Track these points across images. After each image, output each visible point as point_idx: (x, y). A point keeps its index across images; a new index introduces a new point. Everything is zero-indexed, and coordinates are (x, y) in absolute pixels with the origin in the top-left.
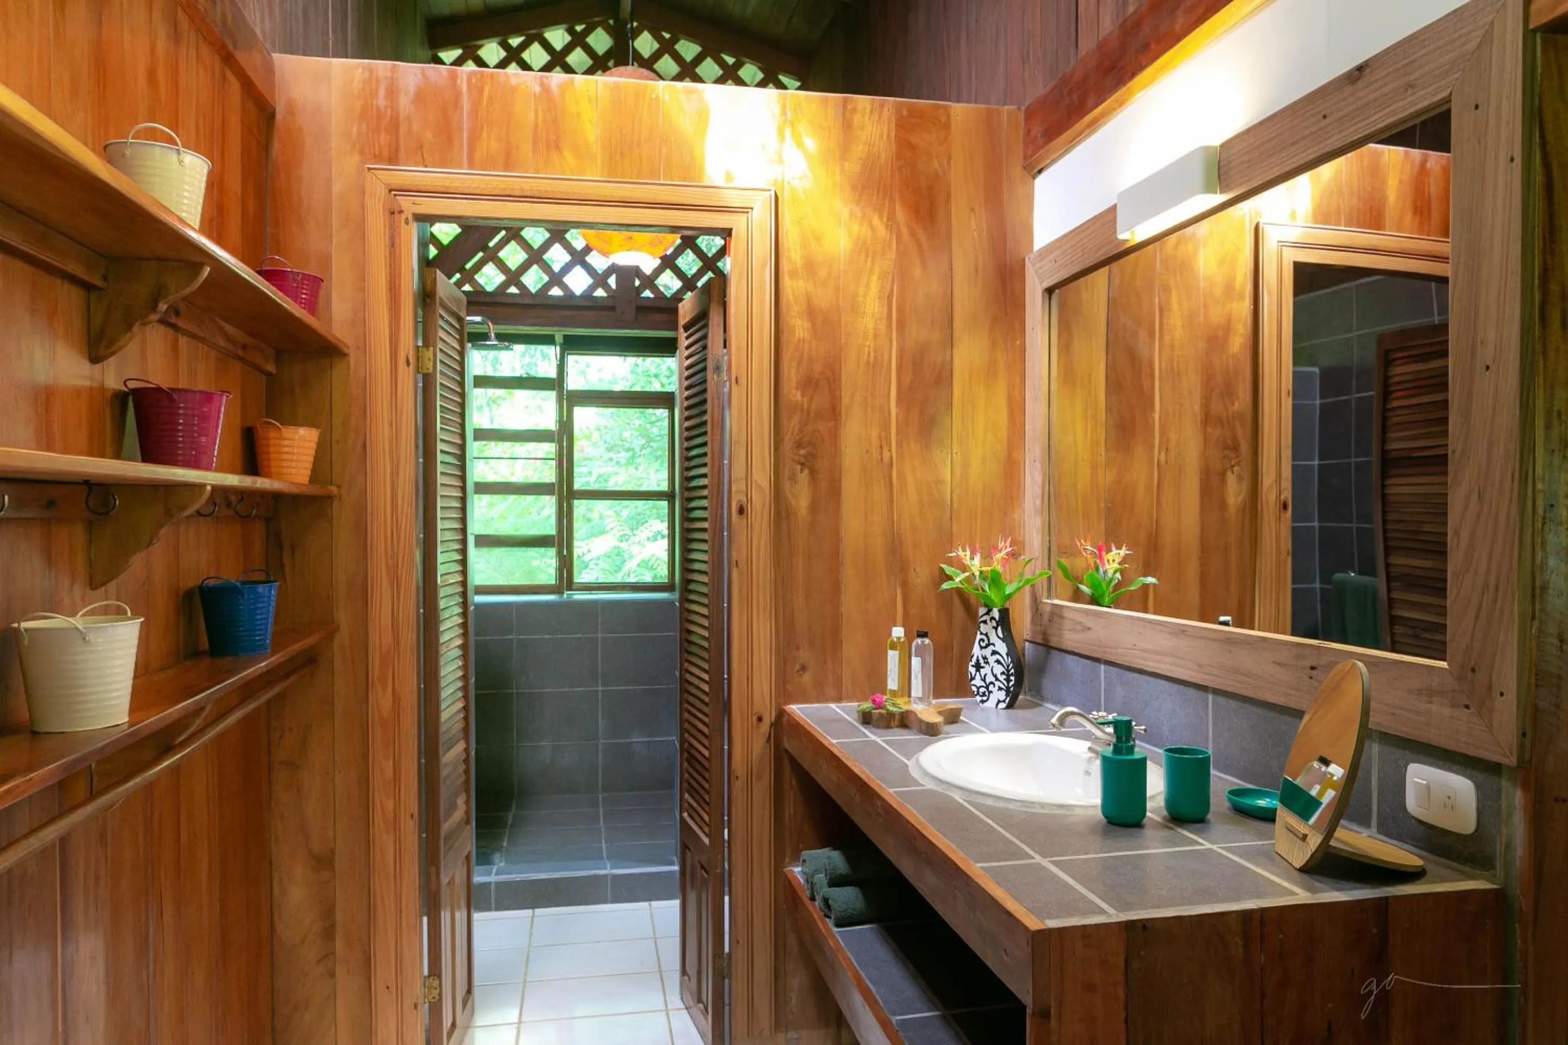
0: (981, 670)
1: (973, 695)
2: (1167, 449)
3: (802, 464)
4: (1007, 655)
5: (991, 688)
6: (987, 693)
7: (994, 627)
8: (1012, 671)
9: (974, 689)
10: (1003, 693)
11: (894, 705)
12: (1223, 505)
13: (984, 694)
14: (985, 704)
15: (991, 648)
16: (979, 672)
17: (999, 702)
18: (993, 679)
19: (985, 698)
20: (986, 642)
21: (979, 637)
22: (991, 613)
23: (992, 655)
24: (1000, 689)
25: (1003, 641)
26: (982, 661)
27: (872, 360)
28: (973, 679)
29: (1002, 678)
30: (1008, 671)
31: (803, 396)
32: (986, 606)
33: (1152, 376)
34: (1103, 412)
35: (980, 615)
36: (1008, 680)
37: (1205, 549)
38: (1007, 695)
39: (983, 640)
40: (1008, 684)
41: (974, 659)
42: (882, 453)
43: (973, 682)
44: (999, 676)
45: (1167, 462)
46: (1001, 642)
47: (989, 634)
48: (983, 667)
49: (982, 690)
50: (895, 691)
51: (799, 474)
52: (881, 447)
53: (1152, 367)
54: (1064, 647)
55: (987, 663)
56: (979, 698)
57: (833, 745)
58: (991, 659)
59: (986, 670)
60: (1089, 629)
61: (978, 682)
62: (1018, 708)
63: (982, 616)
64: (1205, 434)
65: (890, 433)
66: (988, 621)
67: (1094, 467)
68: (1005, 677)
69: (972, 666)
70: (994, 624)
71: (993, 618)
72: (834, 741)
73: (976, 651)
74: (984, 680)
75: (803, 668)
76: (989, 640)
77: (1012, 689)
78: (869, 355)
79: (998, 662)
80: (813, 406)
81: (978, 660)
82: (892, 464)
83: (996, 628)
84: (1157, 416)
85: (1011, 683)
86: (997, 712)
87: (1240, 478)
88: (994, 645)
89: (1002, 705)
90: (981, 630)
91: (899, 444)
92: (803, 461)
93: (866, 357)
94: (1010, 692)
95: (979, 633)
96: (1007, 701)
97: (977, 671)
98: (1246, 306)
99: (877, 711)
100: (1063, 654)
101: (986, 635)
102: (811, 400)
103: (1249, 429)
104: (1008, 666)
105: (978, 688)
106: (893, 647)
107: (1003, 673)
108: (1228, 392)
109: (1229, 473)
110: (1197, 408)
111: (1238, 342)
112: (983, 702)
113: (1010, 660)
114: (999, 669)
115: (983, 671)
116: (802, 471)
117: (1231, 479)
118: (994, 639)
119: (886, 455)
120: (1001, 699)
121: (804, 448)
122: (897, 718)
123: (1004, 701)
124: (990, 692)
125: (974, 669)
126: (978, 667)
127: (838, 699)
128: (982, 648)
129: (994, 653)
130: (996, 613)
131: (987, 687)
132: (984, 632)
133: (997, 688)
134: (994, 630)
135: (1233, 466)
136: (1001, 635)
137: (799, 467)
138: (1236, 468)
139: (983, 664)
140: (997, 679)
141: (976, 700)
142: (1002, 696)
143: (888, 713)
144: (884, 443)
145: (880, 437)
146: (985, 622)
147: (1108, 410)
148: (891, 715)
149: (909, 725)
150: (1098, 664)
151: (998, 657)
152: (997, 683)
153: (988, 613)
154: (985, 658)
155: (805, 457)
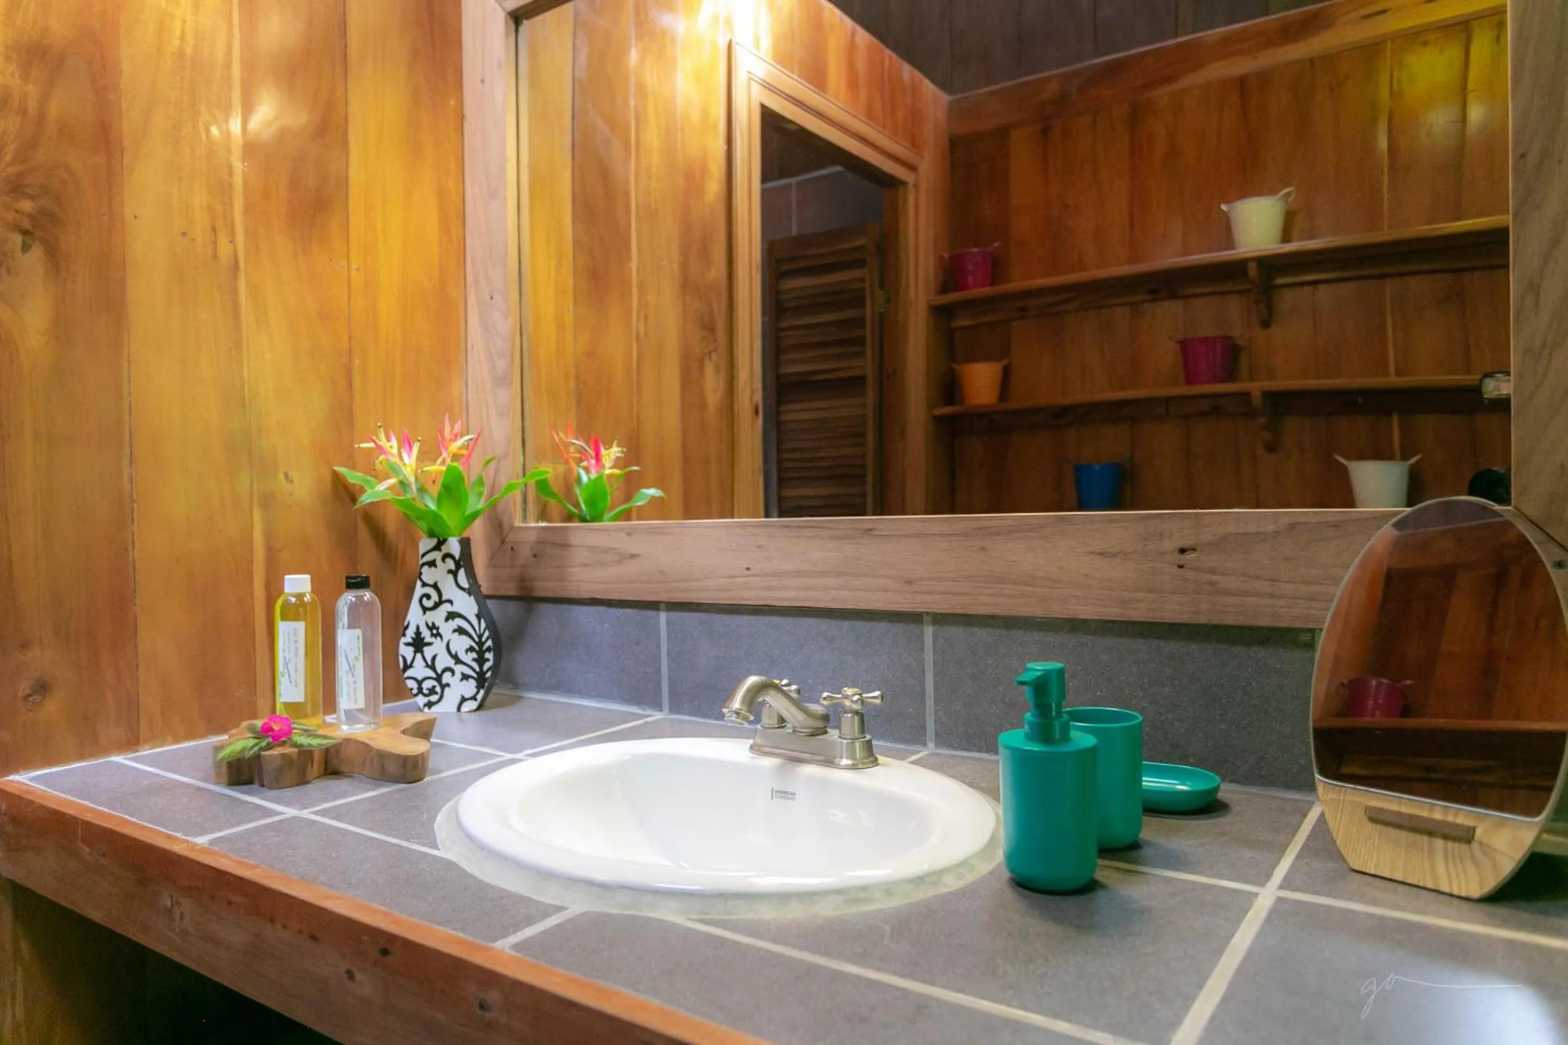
0: (426, 649)
1: (409, 694)
2: (646, 317)
3: (26, 233)
4: (478, 617)
5: (446, 678)
6: (438, 689)
7: (450, 571)
8: (489, 643)
9: (411, 684)
10: (472, 683)
11: (307, 732)
12: (703, 405)
13: (432, 691)
14: (435, 709)
15: (446, 608)
16: (422, 652)
17: (463, 700)
18: (451, 663)
19: (434, 698)
20: (435, 597)
21: (419, 591)
22: (443, 547)
23: (447, 620)
24: (465, 677)
25: (470, 594)
26: (426, 634)
27: (189, 50)
28: (407, 667)
29: (469, 658)
30: (480, 644)
31: (25, 77)
32: (431, 534)
33: (628, 212)
34: (570, 248)
35: (422, 551)
36: (481, 660)
37: (686, 459)
38: (480, 686)
39: (428, 597)
40: (481, 666)
41: (410, 633)
42: (215, 243)
43: (409, 673)
44: (463, 656)
45: (646, 335)
46: (466, 595)
47: (439, 585)
48: (430, 644)
49: (427, 685)
50: (299, 704)
51: (19, 255)
52: (214, 229)
53: (627, 194)
54: (574, 595)
55: (438, 635)
56: (421, 700)
57: (203, 850)
58: (447, 629)
59: (436, 649)
60: (633, 556)
61: (419, 670)
62: (490, 708)
63: (423, 555)
64: (684, 304)
65: (232, 206)
66: (439, 562)
67: (560, 327)
68: (474, 655)
69: (407, 644)
70: (451, 565)
71: (448, 556)
72: (202, 840)
73: (415, 617)
74: (433, 667)
75: (42, 688)
76: (440, 594)
77: (489, 674)
78: (182, 38)
79: (461, 631)
80: (53, 110)
81: (418, 633)
82: (235, 267)
83: (454, 573)
84: (634, 266)
85: (487, 665)
86: (461, 720)
87: (717, 370)
88: (450, 602)
89: (470, 705)
90: (423, 577)
91: (251, 234)
92: (27, 225)
93: (177, 42)
94: (486, 680)
95: (419, 583)
96: (479, 697)
97: (415, 652)
98: (718, 145)
99: (277, 751)
100: (565, 607)
101: (435, 586)
102: (46, 96)
103: (724, 304)
104: (480, 636)
105: (420, 683)
106: (291, 613)
107: (471, 649)
108: (705, 253)
109: (707, 362)
110: (675, 267)
111: (714, 187)
112: (430, 705)
113: (483, 625)
114: (461, 644)
115: (428, 652)
116: (26, 248)
117: (709, 368)
118: (449, 589)
119: (224, 248)
120: (467, 696)
121: (32, 198)
122: (317, 757)
123: (474, 698)
124: (444, 687)
125: (411, 649)
126: (418, 644)
127: (131, 743)
128: (425, 609)
129: (451, 616)
130: (454, 546)
131: (439, 678)
132: (431, 583)
133: (458, 676)
134: (451, 577)
135: (710, 353)
136: (465, 584)
137: (18, 239)
138: (714, 356)
139: (428, 639)
140: (458, 661)
141: (416, 703)
142: (470, 688)
143: (300, 752)
144: (220, 224)
145: (210, 209)
146: (432, 564)
147: (577, 243)
148: (306, 754)
149: (345, 768)
150: (651, 613)
151: (459, 622)
152: (459, 669)
153: (437, 547)
154: (432, 628)
155: (31, 217)
